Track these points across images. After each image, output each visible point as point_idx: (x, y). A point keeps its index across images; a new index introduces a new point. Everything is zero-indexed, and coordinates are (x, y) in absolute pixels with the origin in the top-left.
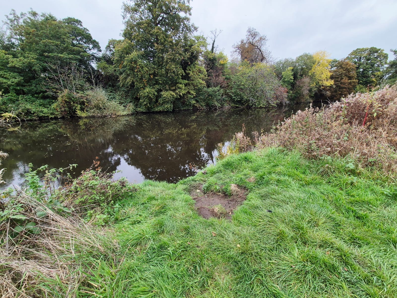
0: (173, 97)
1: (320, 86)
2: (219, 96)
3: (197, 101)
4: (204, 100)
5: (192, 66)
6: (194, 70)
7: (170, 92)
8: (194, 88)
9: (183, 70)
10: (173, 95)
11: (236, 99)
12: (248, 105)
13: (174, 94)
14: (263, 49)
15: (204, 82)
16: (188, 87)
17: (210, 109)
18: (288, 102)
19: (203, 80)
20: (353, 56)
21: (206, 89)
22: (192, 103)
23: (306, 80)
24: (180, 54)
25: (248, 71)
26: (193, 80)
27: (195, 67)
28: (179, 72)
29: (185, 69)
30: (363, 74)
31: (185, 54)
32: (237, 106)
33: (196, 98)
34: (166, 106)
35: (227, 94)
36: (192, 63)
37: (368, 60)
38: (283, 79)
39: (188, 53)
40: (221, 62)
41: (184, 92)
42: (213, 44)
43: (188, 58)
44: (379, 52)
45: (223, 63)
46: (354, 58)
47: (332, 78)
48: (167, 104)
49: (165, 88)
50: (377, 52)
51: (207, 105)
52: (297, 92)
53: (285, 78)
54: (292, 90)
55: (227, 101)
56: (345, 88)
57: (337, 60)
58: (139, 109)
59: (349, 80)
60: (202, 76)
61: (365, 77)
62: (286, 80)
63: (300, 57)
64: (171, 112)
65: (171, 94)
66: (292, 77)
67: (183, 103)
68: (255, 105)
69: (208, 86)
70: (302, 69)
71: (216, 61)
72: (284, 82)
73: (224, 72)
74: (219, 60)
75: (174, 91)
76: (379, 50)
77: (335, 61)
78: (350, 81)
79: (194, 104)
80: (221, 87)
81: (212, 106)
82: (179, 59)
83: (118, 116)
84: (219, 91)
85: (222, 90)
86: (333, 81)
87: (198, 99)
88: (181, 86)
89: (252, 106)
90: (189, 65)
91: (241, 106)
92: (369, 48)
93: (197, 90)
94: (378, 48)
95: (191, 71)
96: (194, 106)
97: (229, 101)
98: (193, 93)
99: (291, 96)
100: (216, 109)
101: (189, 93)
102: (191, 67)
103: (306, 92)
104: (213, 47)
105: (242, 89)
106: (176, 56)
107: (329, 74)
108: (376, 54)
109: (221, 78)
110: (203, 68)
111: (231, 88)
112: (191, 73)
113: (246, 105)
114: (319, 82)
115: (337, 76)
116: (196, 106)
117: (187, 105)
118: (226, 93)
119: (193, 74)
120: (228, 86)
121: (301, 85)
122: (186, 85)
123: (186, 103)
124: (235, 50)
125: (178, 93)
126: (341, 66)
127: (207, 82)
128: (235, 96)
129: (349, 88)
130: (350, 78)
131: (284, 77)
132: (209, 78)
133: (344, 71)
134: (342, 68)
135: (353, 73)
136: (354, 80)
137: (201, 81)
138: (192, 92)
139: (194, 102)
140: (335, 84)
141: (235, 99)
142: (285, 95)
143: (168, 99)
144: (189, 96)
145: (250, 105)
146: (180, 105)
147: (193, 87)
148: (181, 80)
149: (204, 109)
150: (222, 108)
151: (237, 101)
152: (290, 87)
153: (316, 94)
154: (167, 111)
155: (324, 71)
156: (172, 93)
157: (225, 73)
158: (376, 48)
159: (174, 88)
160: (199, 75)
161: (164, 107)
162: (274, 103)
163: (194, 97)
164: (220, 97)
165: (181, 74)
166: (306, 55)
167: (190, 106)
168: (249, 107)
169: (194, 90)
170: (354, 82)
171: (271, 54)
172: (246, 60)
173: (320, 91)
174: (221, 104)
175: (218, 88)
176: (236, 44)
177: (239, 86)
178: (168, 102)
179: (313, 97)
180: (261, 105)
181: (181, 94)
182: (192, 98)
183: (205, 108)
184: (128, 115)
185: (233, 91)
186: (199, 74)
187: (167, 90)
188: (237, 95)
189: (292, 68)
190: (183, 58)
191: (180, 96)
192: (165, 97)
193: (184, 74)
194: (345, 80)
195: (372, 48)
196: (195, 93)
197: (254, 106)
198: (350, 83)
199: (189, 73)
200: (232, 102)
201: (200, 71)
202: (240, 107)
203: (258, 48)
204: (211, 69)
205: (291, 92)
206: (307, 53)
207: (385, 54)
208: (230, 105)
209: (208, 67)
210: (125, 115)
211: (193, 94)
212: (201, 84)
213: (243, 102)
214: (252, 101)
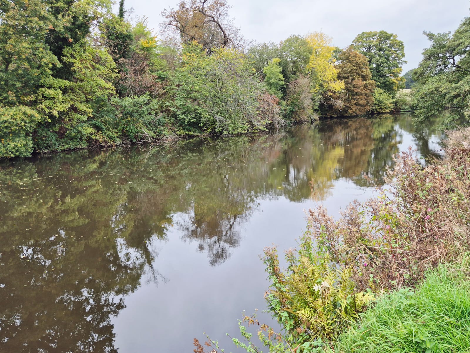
0: (32, 121)
1: (325, 92)
2: (150, 114)
3: (98, 129)
4: (116, 125)
5: (77, 47)
6: (84, 56)
7: (22, 107)
8: (86, 97)
9: (54, 56)
10: (31, 116)
11: (187, 120)
12: (213, 132)
13: (34, 113)
14: (223, 22)
15: (109, 85)
16: (72, 97)
17: (132, 144)
18: (282, 121)
19: (107, 80)
20: (360, 44)
21: (117, 100)
22: (84, 132)
23: (303, 81)
24: (43, 18)
25: (203, 63)
26: (81, 81)
27: (85, 50)
28: (45, 60)
29: (58, 53)
30: (379, 72)
31: (57, 18)
32: (191, 133)
33: (94, 122)
34: (12, 145)
35: (165, 110)
36: (76, 40)
37: (380, 50)
38: (266, 79)
39: (63, 16)
40: (142, 42)
41: (62, 108)
42: (122, 5)
43: (65, 28)
44: (392, 38)
45: (147, 45)
46: (362, 46)
47: (339, 77)
48: (13, 140)
49: (5, 98)
50: (388, 38)
51: (124, 135)
52: (293, 103)
53: (269, 79)
54: (284, 99)
55: (167, 124)
56: (361, 94)
57: (341, 49)
59: (363, 80)
60: (104, 70)
61: (382, 77)
62: (272, 81)
63: (287, 41)
64: (26, 158)
65: (25, 114)
66: (281, 76)
67: (61, 134)
68: (227, 130)
69: (121, 94)
70: (294, 63)
71: (132, 40)
72: (270, 84)
73: (153, 64)
74: (138, 38)
75: (32, 104)
76: (392, 35)
77: (337, 51)
78: (364, 82)
79: (91, 134)
80: (150, 95)
81: (136, 137)
82: (41, 29)
84: (146, 104)
85: (155, 101)
86: (343, 82)
87: (99, 124)
88: (52, 92)
89: (221, 133)
90: (70, 45)
91: (198, 134)
92: (378, 31)
93: (94, 102)
94: (389, 32)
95: (75, 58)
96: (89, 140)
97: (173, 124)
98: (85, 109)
99: (285, 110)
100: (146, 144)
101: (74, 109)
102: (74, 51)
103: (307, 103)
104: (122, 13)
105: (195, 100)
106: (31, 21)
107: (336, 71)
108: (388, 42)
109: (148, 78)
110: (104, 52)
111: (173, 97)
112: (77, 64)
113: (209, 130)
114: (324, 84)
115: (346, 75)
116: (96, 141)
117: (72, 139)
118: (162, 107)
119: (81, 66)
120: (164, 94)
121: (298, 90)
122: (65, 91)
123: (69, 134)
124: (167, 20)
125: (47, 110)
126: (347, 58)
127: (116, 84)
128: (183, 114)
129: (366, 94)
130: (364, 78)
131: (268, 75)
132: (119, 75)
133: (353, 66)
134: (350, 62)
135: (367, 72)
136: (371, 81)
137: (102, 82)
138: (82, 107)
139: (90, 130)
140: (346, 89)
141: (184, 119)
142: (276, 108)
143: (18, 125)
144: (76, 116)
145: (217, 130)
146: (53, 139)
147: (83, 96)
148: (50, 80)
149: (116, 145)
150: (159, 140)
151: (190, 124)
152: (280, 94)
153: (321, 105)
154: (17, 158)
155: (327, 67)
156: (29, 110)
157: (156, 68)
158: (386, 33)
159: (32, 98)
160: (99, 69)
161: (5, 146)
162: (261, 124)
163: (89, 118)
164: (150, 118)
165: (51, 65)
166: (297, 39)
167: (81, 139)
168: (216, 136)
169: (87, 101)
170: (371, 84)
171: (240, 34)
172: (195, 42)
173: (327, 99)
174: (155, 133)
175: (142, 99)
176: (169, 10)
177: (188, 93)
178: (16, 134)
179: (317, 110)
180: (240, 130)
181: (55, 113)
182: (84, 122)
183: (119, 141)
185: (178, 102)
186: (98, 66)
187: (11, 104)
188: (187, 112)
189: (278, 60)
190: (51, 27)
191: (51, 116)
192: (5, 122)
193: (59, 65)
194: (358, 81)
195: (382, 32)
196: (92, 110)
197: (225, 132)
198: (366, 86)
199: (72, 64)
200: (179, 126)
201: (97, 60)
202: (198, 136)
203: (214, 21)
204: (123, 56)
205: (284, 103)
206: (297, 35)
207: (400, 42)
208: (175, 132)
209: (114, 52)
211: (83, 113)
212: (102, 88)
213: (202, 125)
214: (221, 122)
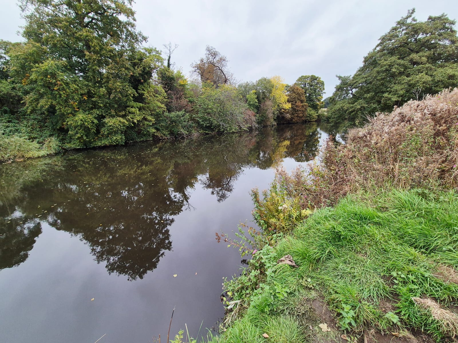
0: (124, 126)
1: (281, 110)
2: (185, 121)
3: (158, 130)
4: (167, 128)
5: (146, 85)
6: (149, 89)
7: (118, 118)
8: (151, 112)
9: (134, 90)
10: (123, 123)
11: (205, 125)
12: (219, 131)
13: (125, 121)
14: (225, 70)
15: (163, 106)
16: (144, 112)
17: (176, 138)
18: (257, 125)
19: (162, 103)
20: (300, 82)
21: (167, 114)
22: (151, 131)
23: (269, 103)
24: (127, 69)
25: (213, 93)
26: (148, 103)
27: (150, 86)
28: (129, 92)
29: (136, 88)
30: (310, 98)
31: (134, 68)
32: (207, 132)
33: (156, 126)
34: (115, 138)
35: (193, 119)
36: (145, 81)
37: (311, 86)
38: (248, 102)
39: (138, 67)
40: (180, 82)
41: (139, 118)
42: (169, 60)
43: (139, 74)
44: (318, 79)
45: (183, 83)
46: (301, 84)
47: (288, 101)
48: (115, 135)
49: (110, 113)
50: (316, 79)
51: (172, 133)
52: (262, 115)
53: (250, 102)
54: (258, 113)
55: (194, 127)
56: (300, 111)
57: (289, 85)
58: (67, 146)
59: (301, 103)
60: (160, 98)
61: (311, 101)
62: (251, 103)
63: (259, 81)
64: (122, 145)
65: (120, 122)
66: (256, 100)
67: (139, 133)
68: (226, 130)
69: (169, 111)
70: (263, 93)
71: (174, 80)
72: (250, 105)
73: (186, 94)
74: (178, 79)
75: (124, 116)
76: (318, 77)
77: (287, 86)
78: (302, 104)
79: (154, 133)
80: (185, 111)
81: (178, 134)
82: (127, 75)
83: (29, 158)
84: (183, 116)
85: (187, 114)
86: (290, 104)
87: (158, 127)
88: (133, 110)
89: (223, 132)
90: (142, 84)
91: (211, 132)
92: (310, 75)
93: (155, 115)
94: (317, 76)
95: (145, 91)
96: (154, 136)
97: (197, 127)
98: (151, 119)
99: (258, 119)
100: (183, 138)
101: (145, 119)
102: (144, 87)
103: (271, 115)
104: (169, 65)
105: (209, 114)
106: (121, 70)
107: (287, 98)
108: (316, 81)
109: (184, 101)
110: (160, 88)
111: (197, 112)
112: (146, 94)
113: (217, 130)
114: (280, 105)
115: (292, 100)
116: (157, 136)
117: (144, 135)
118: (191, 118)
119: (148, 95)
120: (192, 110)
121: (265, 108)
122: (140, 109)
123: (143, 133)
124: (194, 69)
125: (131, 120)
126: (293, 91)
127: (167, 105)
128: (202, 121)
129: (302, 111)
130: (302, 102)
131: (249, 100)
132: (168, 100)
133: (296, 95)
134: (294, 92)
135: (303, 98)
136: (305, 104)
137: (159, 104)
138: (149, 118)
139: (154, 130)
140: (292, 108)
141: (203, 124)
142: (254, 118)
143: (117, 127)
144: (146, 123)
145: (221, 130)
146: (135, 135)
147: (150, 112)
148: (132, 103)
149: (167, 139)
150: (190, 136)
151: (206, 127)
152: (256, 111)
153: (278, 117)
154: (117, 145)
155: (282, 95)
156: (122, 120)
157: (188, 96)
158: (315, 76)
159: (123, 113)
160: (158, 97)
161: (111, 139)
162: (245, 127)
163: (153, 124)
164: (186, 123)
165: (132, 95)
166: (265, 79)
167: (149, 135)
168: (220, 133)
169: (152, 115)
170: (305, 105)
171: (233, 77)
172: (209, 81)
173: (281, 113)
174: (187, 132)
175: (180, 113)
176: (194, 64)
177: (205, 110)
178: (116, 133)
179: (276, 120)
180: (233, 130)
181: (135, 121)
182: (150, 126)
183: (169, 137)
184: (50, 156)
185: (200, 115)
186: (157, 95)
187: (113, 116)
188: (205, 120)
189: (254, 91)
190: (132, 74)
191: (134, 123)
192: (110, 126)
193: (137, 95)
194: (299, 103)
195: (312, 76)
196: (154, 120)
197: (226, 132)
198: (303, 106)
199: (143, 94)
200: (200, 128)
201: (156, 92)
202: (211, 134)
203: (220, 69)
204: (170, 89)
205: (258, 115)
206: (265, 77)
207: (322, 81)
208: (198, 131)
209: (165, 87)
210: (43, 157)
211: (150, 121)
212: (159, 107)
213: (213, 127)
214: (223, 125)
